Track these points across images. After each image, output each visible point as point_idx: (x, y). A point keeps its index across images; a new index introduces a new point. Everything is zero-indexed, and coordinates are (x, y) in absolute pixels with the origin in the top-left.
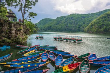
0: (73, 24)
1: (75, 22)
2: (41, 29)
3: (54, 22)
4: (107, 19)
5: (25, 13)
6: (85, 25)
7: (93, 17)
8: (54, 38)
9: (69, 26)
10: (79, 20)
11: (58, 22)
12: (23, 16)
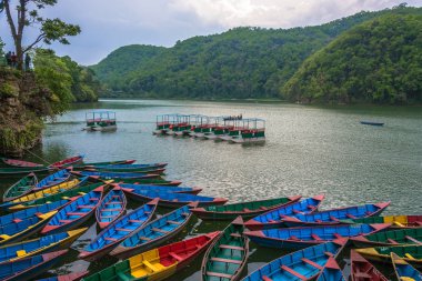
0: (239, 66)
1: (248, 61)
2: (115, 89)
3: (164, 60)
4: (362, 49)
5: (23, 23)
6: (284, 72)
7: (314, 42)
8: (160, 127)
9: (223, 75)
10: (262, 52)
11: (181, 60)
12: (18, 38)
